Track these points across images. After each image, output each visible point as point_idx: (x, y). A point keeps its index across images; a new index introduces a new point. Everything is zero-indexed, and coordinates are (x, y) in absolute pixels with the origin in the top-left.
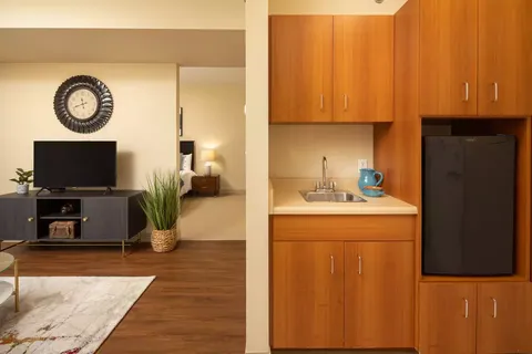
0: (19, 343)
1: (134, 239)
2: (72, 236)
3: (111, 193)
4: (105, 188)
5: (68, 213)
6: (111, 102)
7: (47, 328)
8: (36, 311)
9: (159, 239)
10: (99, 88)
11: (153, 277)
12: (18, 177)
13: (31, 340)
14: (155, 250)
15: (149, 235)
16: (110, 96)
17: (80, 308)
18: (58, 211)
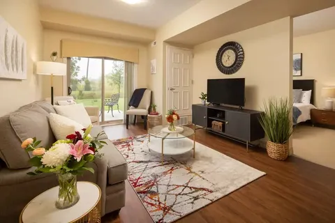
0: (191, 172)
1: (255, 143)
2: (221, 130)
3: (242, 110)
4: (238, 107)
5: (220, 118)
6: (243, 54)
7: (202, 172)
8: (201, 162)
9: (272, 148)
10: (236, 47)
11: (263, 173)
12: (202, 97)
13: (196, 174)
14: (269, 155)
15: (266, 143)
16: (243, 51)
17: (219, 170)
18: (215, 116)
